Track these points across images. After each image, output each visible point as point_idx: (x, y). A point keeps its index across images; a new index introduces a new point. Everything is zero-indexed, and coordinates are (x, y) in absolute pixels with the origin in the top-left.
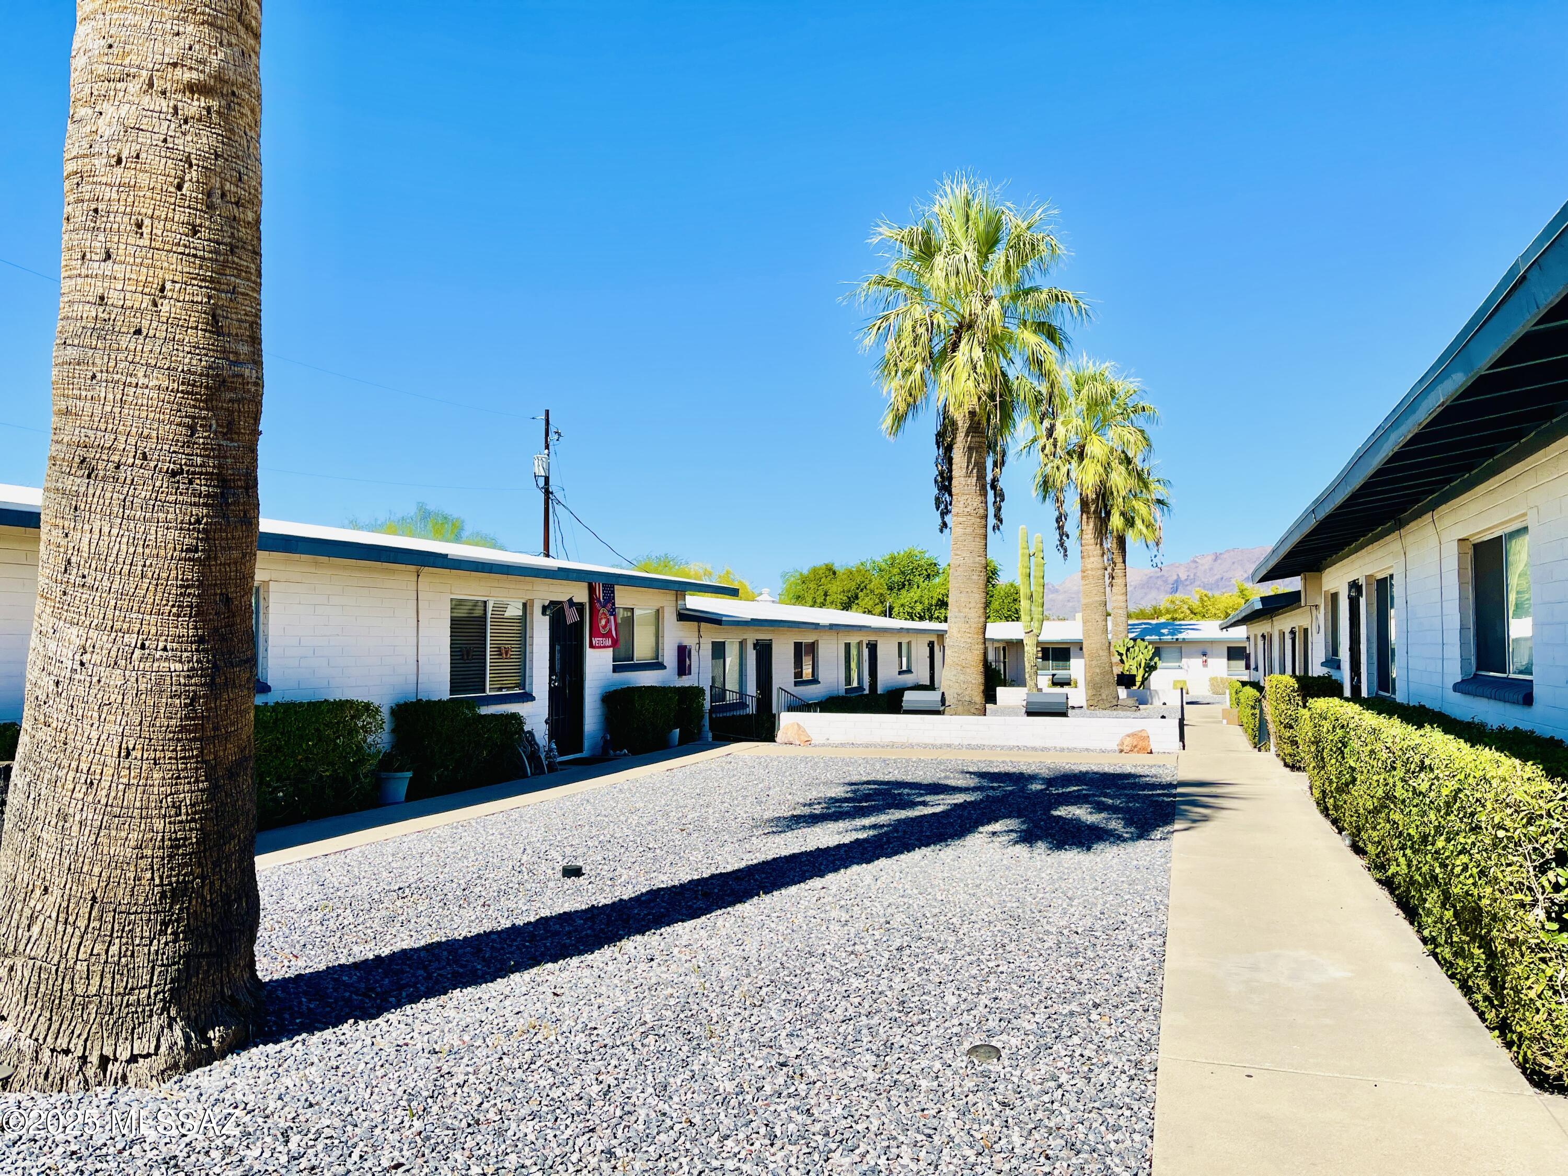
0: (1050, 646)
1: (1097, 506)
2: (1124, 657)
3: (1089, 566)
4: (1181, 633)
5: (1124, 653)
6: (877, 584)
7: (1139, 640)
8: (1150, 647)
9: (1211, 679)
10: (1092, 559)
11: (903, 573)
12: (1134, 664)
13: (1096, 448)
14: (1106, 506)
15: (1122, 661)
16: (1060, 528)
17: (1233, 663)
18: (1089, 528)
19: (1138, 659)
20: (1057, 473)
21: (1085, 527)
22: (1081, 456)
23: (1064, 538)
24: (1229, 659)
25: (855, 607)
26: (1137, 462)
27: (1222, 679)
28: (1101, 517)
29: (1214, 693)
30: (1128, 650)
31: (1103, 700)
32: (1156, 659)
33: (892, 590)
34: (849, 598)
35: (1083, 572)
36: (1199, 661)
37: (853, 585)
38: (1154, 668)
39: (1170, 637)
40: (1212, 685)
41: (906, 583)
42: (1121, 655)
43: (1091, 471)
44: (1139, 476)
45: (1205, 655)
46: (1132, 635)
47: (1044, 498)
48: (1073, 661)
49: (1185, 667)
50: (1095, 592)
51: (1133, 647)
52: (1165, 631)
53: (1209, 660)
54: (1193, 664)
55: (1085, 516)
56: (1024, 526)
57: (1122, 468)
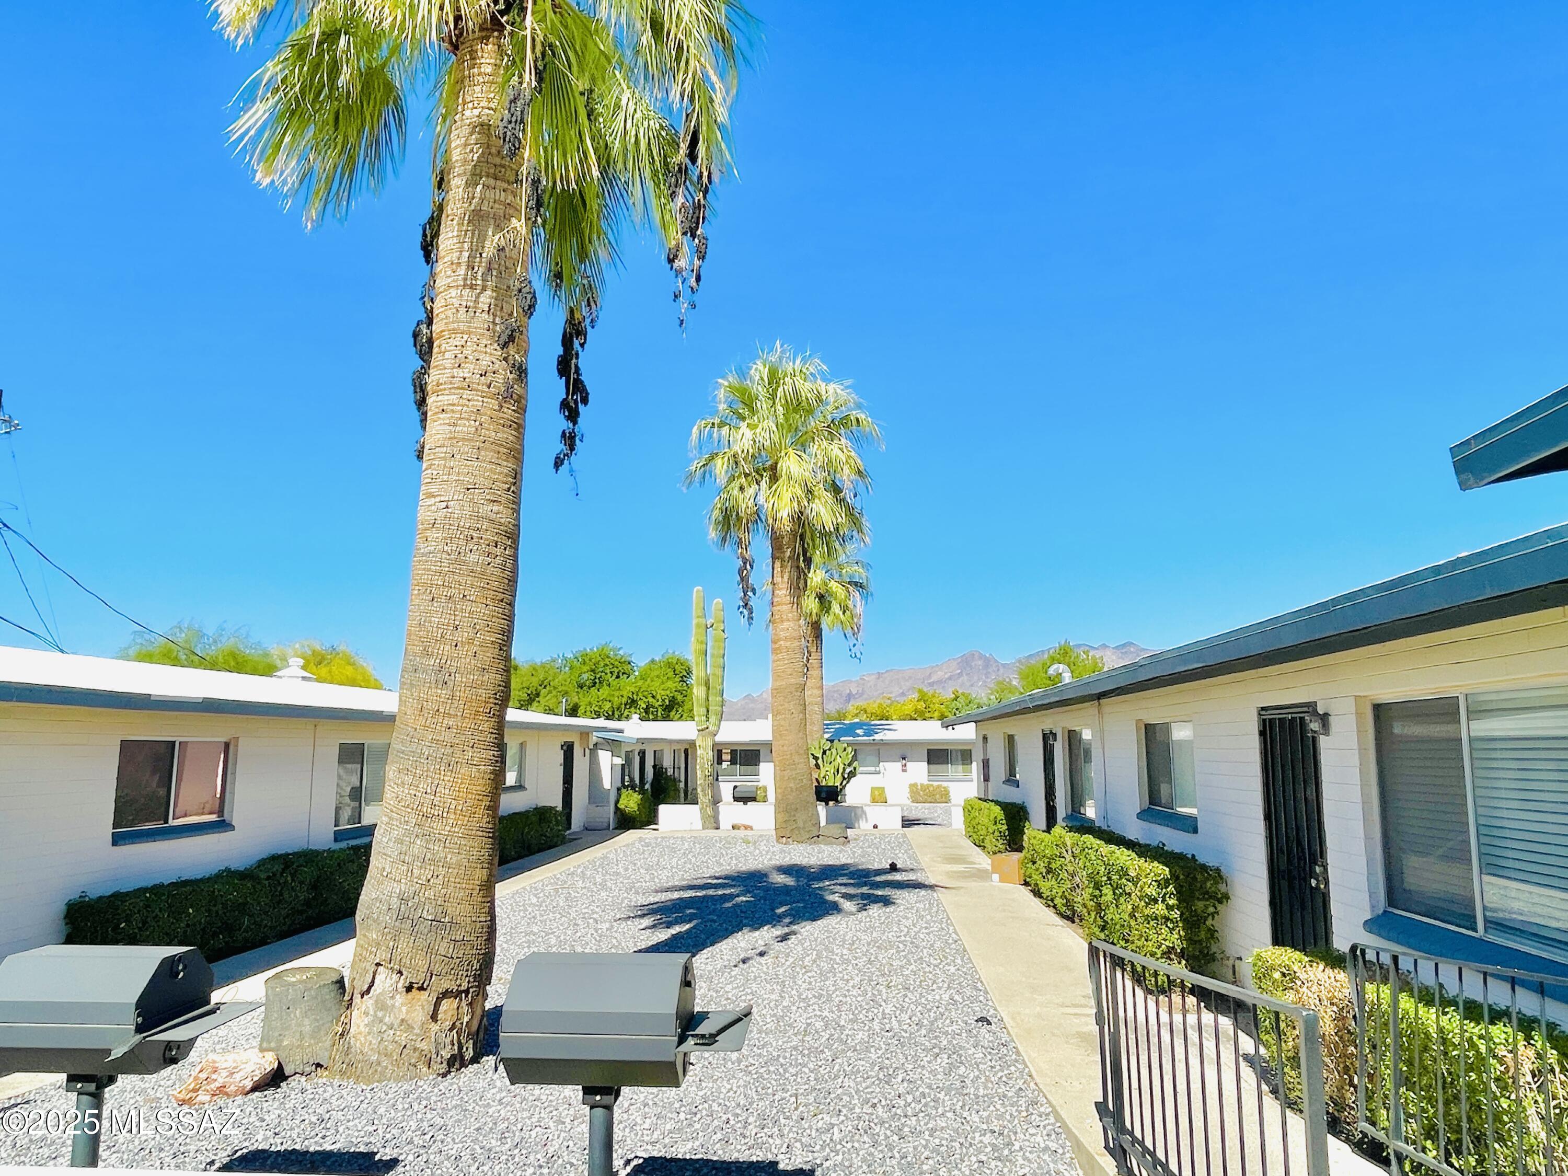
0: (739, 748)
1: (794, 549)
2: (820, 761)
3: (782, 634)
4: (877, 733)
5: (820, 756)
6: (563, 679)
7: (836, 741)
8: (849, 749)
9: (911, 786)
10: (786, 625)
11: (593, 671)
12: (831, 769)
13: (791, 464)
14: (805, 552)
15: (817, 766)
16: (744, 579)
17: (931, 766)
18: (783, 581)
19: (836, 764)
20: (742, 496)
21: (778, 579)
22: (774, 478)
23: (750, 594)
24: (929, 763)
25: (535, 704)
26: (847, 494)
27: (922, 785)
28: (798, 567)
29: (913, 802)
30: (824, 753)
31: (798, 828)
32: (855, 764)
33: (582, 688)
34: (528, 695)
35: (774, 642)
36: (898, 765)
37: (535, 681)
38: (852, 774)
39: (865, 738)
40: (911, 792)
41: (597, 681)
42: (816, 758)
43: (787, 496)
44: (850, 512)
45: (904, 759)
46: (827, 736)
47: (724, 539)
48: (763, 766)
49: (882, 770)
50: (789, 671)
51: (830, 749)
52: (859, 732)
53: (909, 764)
54: (892, 768)
55: (778, 564)
56: (700, 588)
57: (828, 496)
